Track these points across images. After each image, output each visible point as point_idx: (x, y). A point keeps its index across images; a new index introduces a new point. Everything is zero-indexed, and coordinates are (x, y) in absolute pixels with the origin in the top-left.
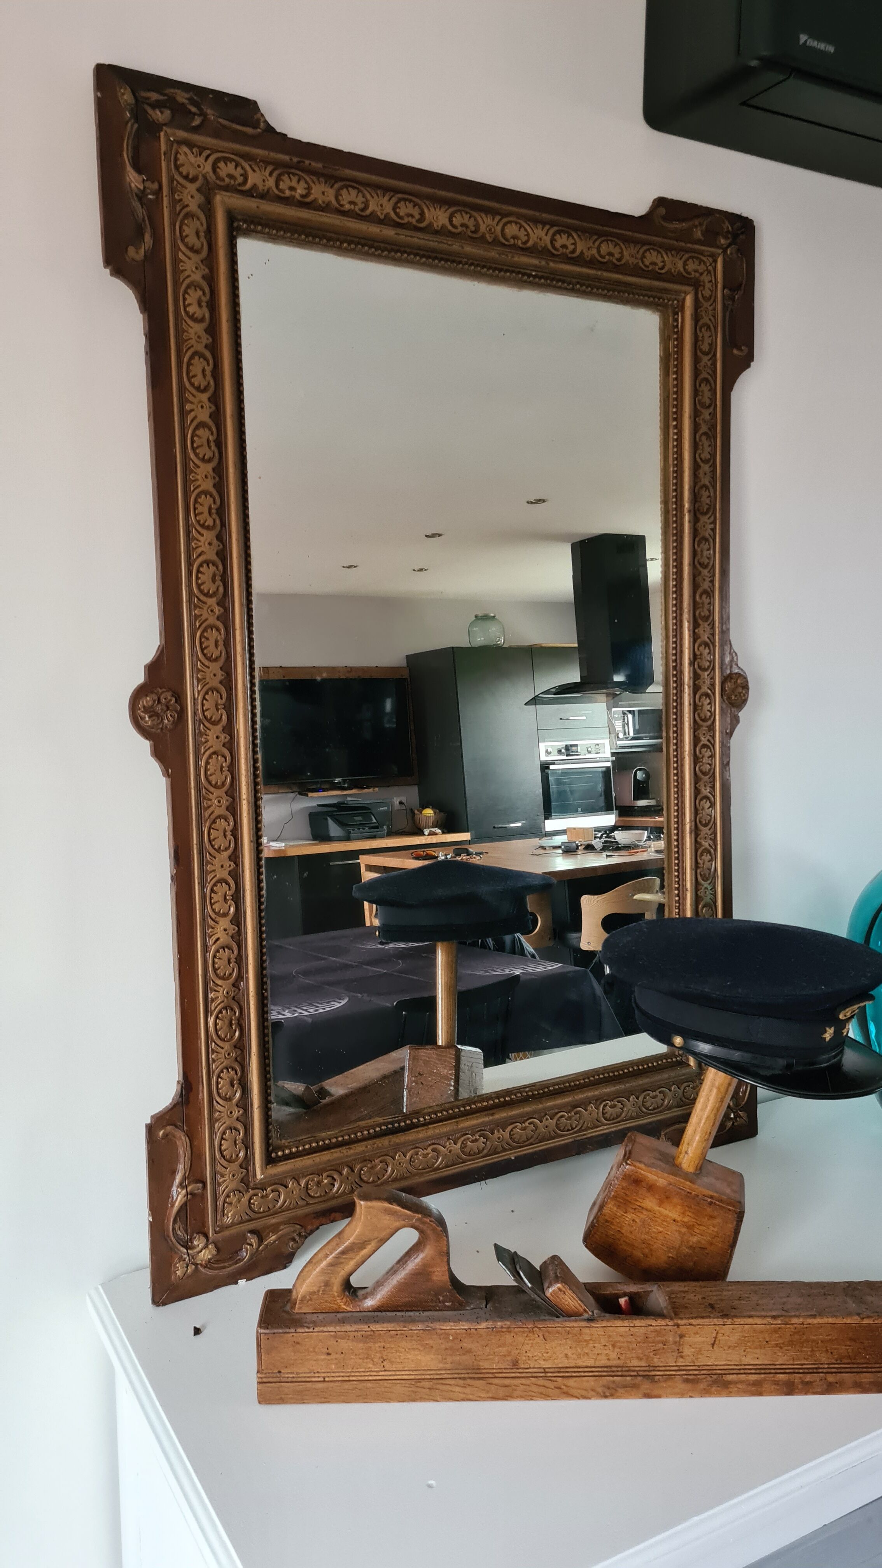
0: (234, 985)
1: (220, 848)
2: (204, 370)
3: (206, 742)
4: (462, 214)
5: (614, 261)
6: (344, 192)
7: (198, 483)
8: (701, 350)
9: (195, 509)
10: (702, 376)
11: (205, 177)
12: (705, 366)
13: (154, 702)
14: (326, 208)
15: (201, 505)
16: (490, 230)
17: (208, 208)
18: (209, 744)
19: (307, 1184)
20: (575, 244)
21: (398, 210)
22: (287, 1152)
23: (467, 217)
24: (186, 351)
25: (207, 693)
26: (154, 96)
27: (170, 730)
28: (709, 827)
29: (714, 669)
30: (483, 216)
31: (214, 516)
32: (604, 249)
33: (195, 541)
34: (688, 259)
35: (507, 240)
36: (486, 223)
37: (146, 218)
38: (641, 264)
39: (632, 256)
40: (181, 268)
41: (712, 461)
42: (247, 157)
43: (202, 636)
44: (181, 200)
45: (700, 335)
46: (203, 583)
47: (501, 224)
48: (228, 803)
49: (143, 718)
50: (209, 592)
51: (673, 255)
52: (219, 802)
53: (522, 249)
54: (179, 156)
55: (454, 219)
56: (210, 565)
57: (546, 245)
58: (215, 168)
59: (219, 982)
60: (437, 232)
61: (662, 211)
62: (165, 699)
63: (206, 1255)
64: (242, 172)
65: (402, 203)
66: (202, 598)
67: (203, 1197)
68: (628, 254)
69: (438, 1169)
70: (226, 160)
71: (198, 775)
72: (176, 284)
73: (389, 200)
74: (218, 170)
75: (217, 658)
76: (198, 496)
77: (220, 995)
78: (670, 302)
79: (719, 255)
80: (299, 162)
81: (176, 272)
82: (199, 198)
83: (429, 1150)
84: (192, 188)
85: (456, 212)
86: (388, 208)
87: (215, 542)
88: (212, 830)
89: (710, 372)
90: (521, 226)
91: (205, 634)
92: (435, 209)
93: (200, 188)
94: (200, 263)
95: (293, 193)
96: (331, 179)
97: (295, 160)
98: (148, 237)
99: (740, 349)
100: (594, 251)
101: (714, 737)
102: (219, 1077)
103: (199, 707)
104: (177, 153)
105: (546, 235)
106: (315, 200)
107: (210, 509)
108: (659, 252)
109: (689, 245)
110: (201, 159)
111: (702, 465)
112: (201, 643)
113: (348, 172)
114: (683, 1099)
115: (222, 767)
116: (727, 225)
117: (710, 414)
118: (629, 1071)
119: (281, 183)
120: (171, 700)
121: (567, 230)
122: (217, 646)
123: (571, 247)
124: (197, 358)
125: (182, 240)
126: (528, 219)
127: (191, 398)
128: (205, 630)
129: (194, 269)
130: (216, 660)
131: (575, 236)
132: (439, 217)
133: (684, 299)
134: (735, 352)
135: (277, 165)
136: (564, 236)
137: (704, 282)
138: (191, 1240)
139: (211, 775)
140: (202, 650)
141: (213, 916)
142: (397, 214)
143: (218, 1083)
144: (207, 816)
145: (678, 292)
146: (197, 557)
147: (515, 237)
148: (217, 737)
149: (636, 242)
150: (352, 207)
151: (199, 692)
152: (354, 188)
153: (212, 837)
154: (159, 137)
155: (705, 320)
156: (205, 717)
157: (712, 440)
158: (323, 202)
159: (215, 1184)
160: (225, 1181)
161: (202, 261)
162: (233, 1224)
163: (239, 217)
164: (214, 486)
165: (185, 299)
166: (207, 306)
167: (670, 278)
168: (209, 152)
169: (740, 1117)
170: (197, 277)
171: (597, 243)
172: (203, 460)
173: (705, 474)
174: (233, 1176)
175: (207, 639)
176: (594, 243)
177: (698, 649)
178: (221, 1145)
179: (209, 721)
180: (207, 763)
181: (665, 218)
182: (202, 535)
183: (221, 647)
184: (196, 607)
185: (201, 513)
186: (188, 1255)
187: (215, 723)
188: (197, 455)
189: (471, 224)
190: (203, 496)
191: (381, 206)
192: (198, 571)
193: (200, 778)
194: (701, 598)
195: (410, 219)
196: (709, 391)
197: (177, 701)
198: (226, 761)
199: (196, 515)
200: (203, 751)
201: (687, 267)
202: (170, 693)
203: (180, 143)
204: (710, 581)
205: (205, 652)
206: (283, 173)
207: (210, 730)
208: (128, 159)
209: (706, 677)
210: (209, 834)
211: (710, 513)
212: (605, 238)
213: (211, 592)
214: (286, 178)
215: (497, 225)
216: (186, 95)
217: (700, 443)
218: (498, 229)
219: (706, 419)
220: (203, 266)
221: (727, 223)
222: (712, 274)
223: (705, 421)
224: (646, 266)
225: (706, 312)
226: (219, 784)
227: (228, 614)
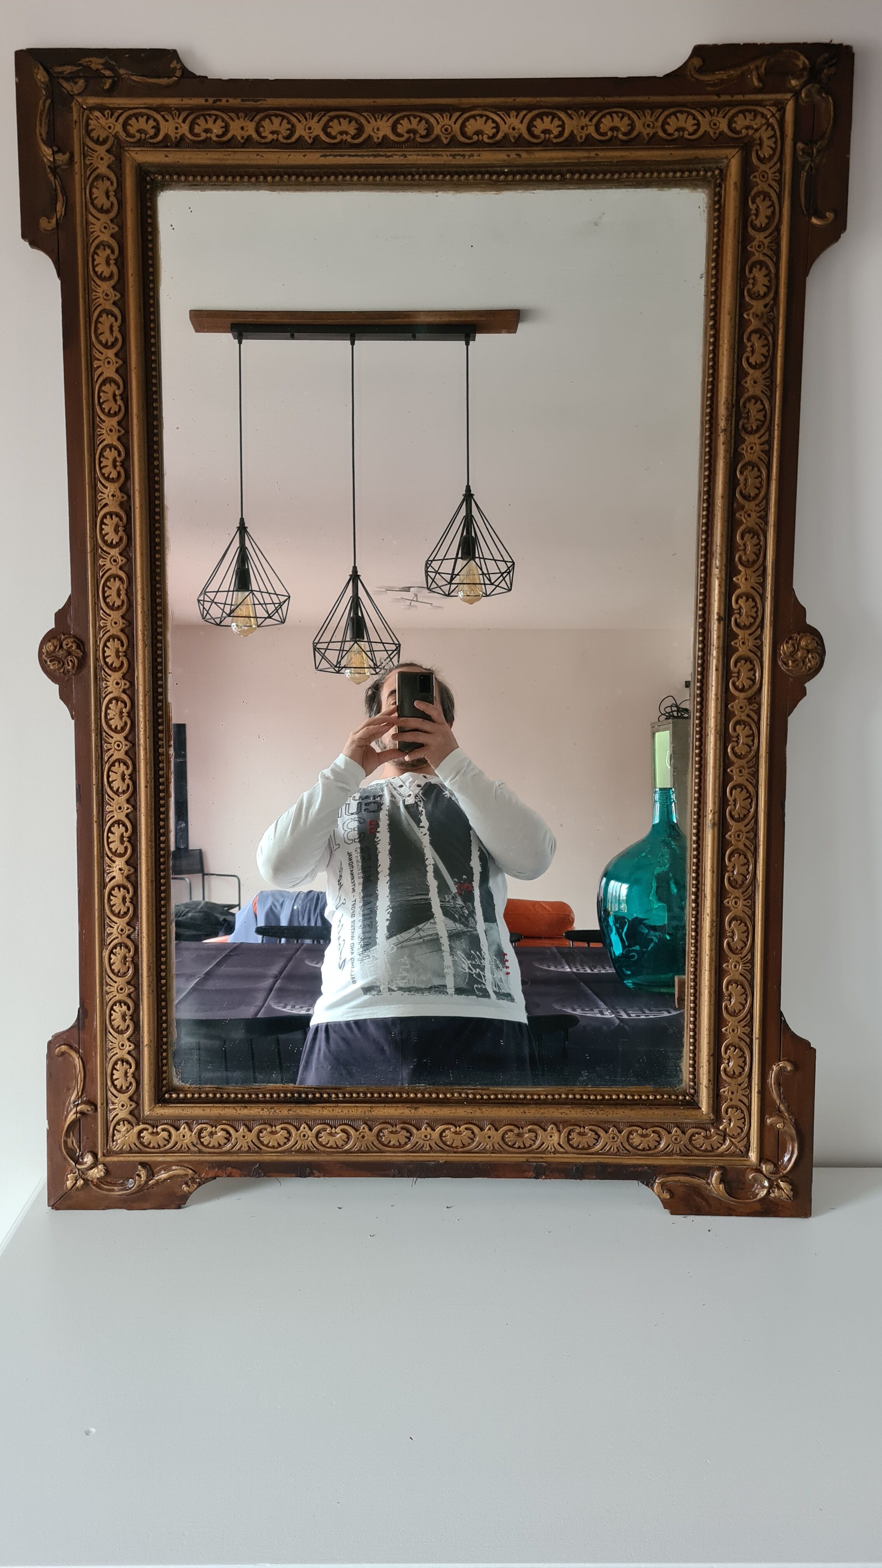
0: (128, 924)
1: (118, 790)
2: (111, 327)
3: (106, 687)
4: (409, 119)
5: (621, 136)
6: (266, 123)
7: (102, 437)
8: (754, 227)
9: (100, 462)
10: (754, 259)
11: (116, 136)
12: (759, 246)
13: (56, 647)
14: (248, 142)
15: (106, 458)
16: (446, 130)
17: (117, 167)
18: (109, 689)
19: (200, 1131)
20: (563, 126)
21: (329, 130)
22: (181, 1096)
23: (415, 121)
24: (95, 309)
25: (108, 640)
26: (68, 69)
27: (73, 675)
28: (747, 821)
29: (762, 626)
30: (437, 115)
31: (118, 468)
32: (606, 123)
33: (100, 494)
34: (736, 115)
35: (471, 138)
36: (442, 124)
37: (58, 188)
38: (661, 133)
39: (648, 126)
40: (91, 230)
41: (768, 364)
42: (158, 109)
43: (105, 585)
44: (91, 164)
45: (753, 207)
46: (107, 534)
47: (460, 122)
48: (127, 748)
49: (46, 662)
50: (112, 542)
51: (712, 115)
52: (119, 746)
53: (489, 145)
54: (90, 121)
55: (399, 126)
56: (114, 517)
57: (520, 135)
58: (125, 125)
59: (114, 919)
60: (380, 145)
61: (697, 62)
62: (67, 645)
63: (97, 1173)
64: (154, 124)
65: (336, 121)
66: (105, 548)
67: (95, 1119)
68: (644, 125)
69: (348, 1152)
70: (136, 116)
71: (98, 719)
72: (87, 247)
73: (319, 121)
74: (129, 127)
75: (119, 606)
76: (103, 449)
77: (114, 931)
78: (709, 174)
79: (789, 100)
80: (215, 102)
81: (87, 233)
82: (109, 159)
83: (338, 1130)
84: (102, 150)
85: (402, 118)
86: (318, 131)
87: (118, 493)
88: (110, 773)
89: (769, 253)
90: (488, 118)
91: (108, 584)
92: (376, 120)
93: (111, 147)
94: (109, 222)
95: (209, 135)
96: (250, 113)
97: (211, 100)
98: (59, 206)
99: (821, 216)
100: (591, 130)
101: (758, 712)
102: (112, 1009)
103: (101, 654)
104: (88, 118)
105: (522, 122)
106: (234, 137)
107: (115, 461)
108: (689, 114)
109: (739, 97)
110: (113, 120)
112: (104, 592)
113: (271, 102)
114: (690, 1147)
115: (121, 713)
116: (802, 61)
117: (765, 306)
118: (611, 1099)
119: (196, 127)
120: (73, 646)
121: (550, 112)
122: (119, 595)
123: (556, 131)
124: (104, 315)
125: (92, 203)
126: (496, 109)
127: (98, 355)
128: (108, 579)
129: (103, 230)
130: (119, 608)
131: (562, 115)
132: (381, 128)
133: (728, 166)
134: (814, 221)
135: (192, 109)
136: (547, 120)
137: (760, 139)
138: (82, 1156)
139: (111, 719)
140: (105, 598)
141: (110, 855)
142: (328, 135)
143: (111, 1015)
144: (106, 759)
145: (716, 159)
147: (478, 133)
148: (117, 684)
149: (653, 107)
150: (275, 136)
151: (100, 639)
152: (277, 116)
153: (111, 779)
154: (72, 108)
155: (762, 186)
156: (106, 663)
157: (770, 338)
158: (242, 138)
159: (106, 1111)
160: (115, 1109)
161: (112, 221)
162: (121, 1152)
163: (152, 169)
164: (119, 439)
165: (94, 260)
166: (115, 264)
167: (705, 141)
168: (120, 111)
169: (779, 1187)
170: (105, 237)
171: (595, 120)
172: (109, 414)
173: (755, 382)
174: (123, 1106)
175: (110, 588)
176: (591, 120)
177: (737, 602)
178: (112, 1074)
179: (110, 667)
180: (107, 708)
181: (700, 71)
182: (106, 488)
183: (123, 597)
184: (100, 557)
185: (105, 467)
186: (79, 1170)
187: (115, 670)
188: (103, 410)
189: (422, 129)
190: (108, 450)
191: (310, 128)
192: (102, 523)
193: (101, 722)
194: (742, 538)
195: (344, 137)
196: (765, 276)
197: (78, 647)
198: (126, 707)
199: (101, 468)
200: (104, 695)
201: (734, 125)
202: (72, 640)
203: (91, 109)
204: (759, 517)
205: (107, 600)
206: (197, 117)
207: (110, 676)
208: (41, 135)
209: (747, 636)
210: (108, 776)
211: (763, 431)
212: (607, 111)
213: (114, 542)
214: (201, 121)
215: (455, 123)
216: (102, 61)
217: (749, 344)
218: (457, 128)
219: (759, 313)
220: (112, 226)
221: (802, 58)
222: (776, 127)
223: (757, 316)
224: (669, 135)
225: (763, 176)
226: (119, 728)
227: (131, 563)
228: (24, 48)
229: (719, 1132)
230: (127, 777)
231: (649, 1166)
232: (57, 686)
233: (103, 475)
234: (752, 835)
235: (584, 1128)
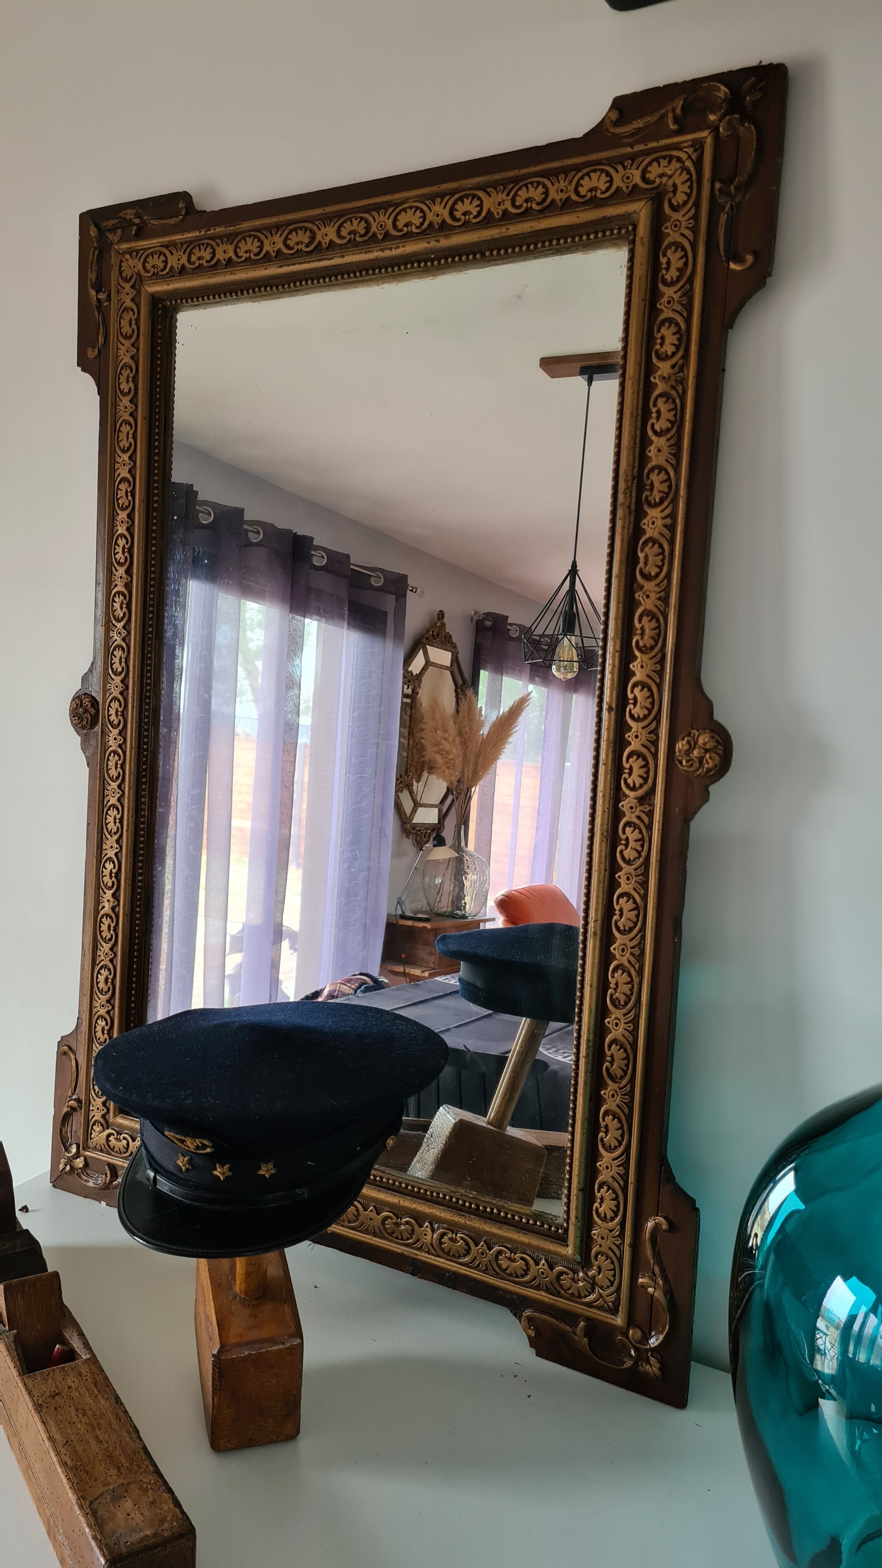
0: (111, 950)
1: (111, 831)
2: (127, 435)
3: (108, 742)
4: (352, 222)
5: (535, 206)
6: (242, 244)
7: (117, 528)
8: (664, 282)
9: (115, 549)
10: (662, 317)
11: (138, 274)
12: (669, 302)
13: (78, 705)
14: (229, 264)
15: (118, 546)
16: (381, 226)
17: (137, 299)
18: (110, 743)
20: (481, 205)
21: (288, 242)
23: (356, 222)
24: (118, 420)
25: (112, 701)
26: (112, 222)
28: (633, 934)
29: (658, 718)
30: (375, 214)
31: (126, 554)
32: (522, 195)
33: (113, 577)
34: (650, 164)
35: (401, 230)
36: (381, 221)
37: (101, 322)
38: (574, 197)
39: (562, 191)
40: (119, 355)
41: (675, 430)
42: (168, 245)
43: (112, 653)
44: (121, 299)
45: (663, 260)
46: (116, 610)
47: (393, 216)
48: (118, 795)
49: (73, 717)
51: (625, 168)
52: (113, 793)
53: (417, 234)
54: (123, 264)
55: (343, 229)
56: (121, 595)
57: (444, 221)
58: (144, 263)
59: (102, 943)
60: (327, 249)
61: (614, 116)
62: (86, 704)
63: (78, 1164)
64: (164, 259)
65: (293, 233)
66: (114, 622)
67: (80, 1116)
68: (557, 190)
70: (153, 254)
71: (102, 769)
72: (115, 369)
73: (281, 235)
74: (147, 265)
75: (120, 672)
76: (117, 538)
77: (102, 953)
78: (623, 231)
79: (706, 138)
80: (208, 232)
81: (116, 358)
82: (132, 293)
84: (128, 286)
85: (346, 221)
86: (280, 244)
87: (124, 575)
88: (107, 816)
89: (678, 307)
90: (417, 209)
91: (114, 653)
92: (324, 227)
93: (135, 283)
94: (130, 346)
95: (201, 261)
96: (230, 238)
97: (203, 231)
98: (100, 337)
99: (740, 260)
100: (508, 205)
101: (650, 815)
102: (95, 1022)
103: (106, 712)
104: (122, 261)
105: (444, 208)
106: (219, 260)
107: (124, 548)
108: (602, 171)
109: (654, 144)
110: (136, 260)
111: (654, 438)
112: (111, 659)
113: (245, 225)
114: (558, 1287)
115: (116, 764)
116: (723, 91)
117: (674, 367)
119: (193, 256)
121: (470, 193)
122: (121, 663)
123: (475, 212)
124: (124, 425)
125: (121, 332)
126: (424, 198)
127: (118, 459)
128: (114, 649)
129: (126, 353)
130: (119, 675)
131: (481, 194)
132: (327, 234)
133: (638, 219)
134: (733, 266)
135: (190, 242)
136: (467, 202)
137: (674, 185)
138: (69, 1146)
139: (110, 769)
140: (111, 665)
141: (103, 887)
142: (288, 247)
143: (94, 1028)
144: (105, 803)
145: (628, 215)
146: (113, 589)
147: (408, 224)
148: (115, 739)
149: (565, 171)
150: (248, 255)
151: (107, 700)
152: (250, 236)
153: (107, 821)
154: (112, 255)
155: (674, 237)
156: (109, 721)
157: (678, 401)
158: (225, 260)
159: (89, 1109)
160: (94, 1110)
161: (132, 345)
162: (95, 1149)
163: (165, 297)
164: (126, 530)
165: (119, 379)
166: (132, 381)
167: (619, 199)
168: (142, 252)
169: (648, 1362)
170: (127, 360)
171: (512, 194)
172: (122, 509)
173: (659, 451)
174: (99, 1109)
175: (115, 656)
176: (508, 195)
177: (632, 691)
179: (112, 724)
180: (108, 759)
181: (616, 124)
182: (118, 571)
183: (123, 664)
184: (111, 630)
185: (118, 553)
186: (67, 1156)
187: (114, 727)
188: (119, 505)
189: (361, 229)
190: (120, 538)
191: (274, 243)
192: (113, 601)
193: (104, 771)
194: (640, 621)
195: (300, 247)
196: (674, 334)
197: (93, 706)
198: (120, 760)
199: (115, 555)
200: (107, 748)
201: (647, 176)
202: (89, 699)
203: (124, 253)
204: (660, 599)
205: (113, 667)
206: (194, 248)
207: (111, 732)
208: (91, 280)
209: (640, 730)
210: (106, 818)
211: (666, 504)
212: (523, 183)
213: (120, 617)
214: (196, 251)
215: (388, 219)
216: (134, 211)
217: (654, 410)
218: (390, 223)
219: (665, 375)
220: (132, 349)
221: (723, 88)
222: (692, 169)
223: (664, 378)
224: (583, 197)
225: (676, 226)
226: (114, 777)
227: (130, 635)
228: (85, 211)
229: (587, 1279)
230: (117, 821)
231: (517, 1294)
232: (80, 737)
233: (116, 560)
234: (637, 951)
235: (456, 1235)
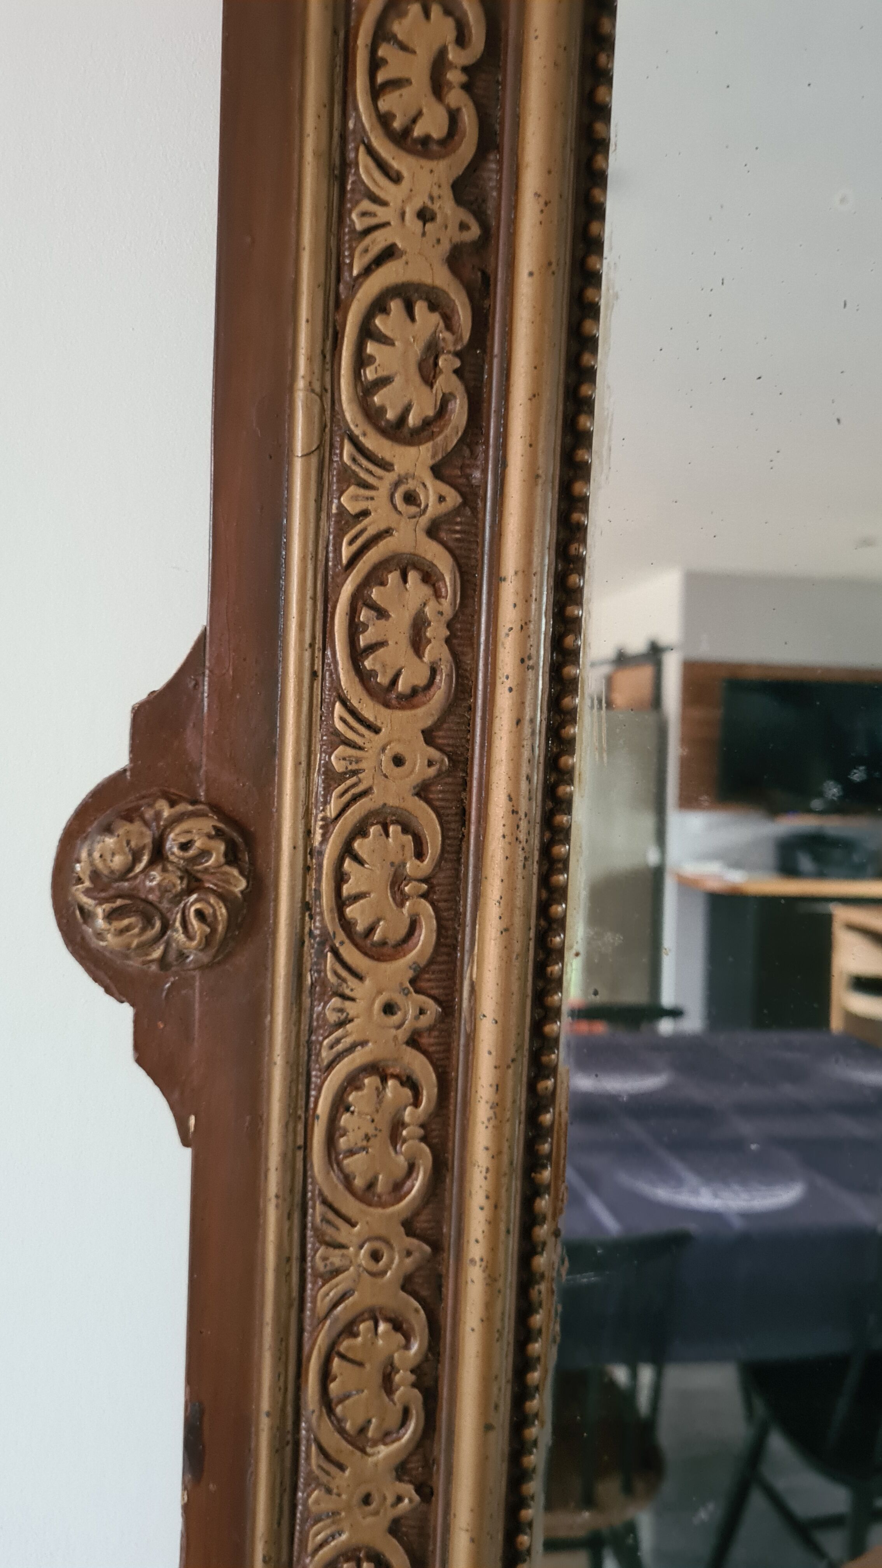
1: (363, 1430)
3: (341, 1024)
9: (375, 64)
13: (136, 857)
15: (403, 47)
18: (353, 1030)
25: (360, 831)
27: (203, 968)
31: (456, 97)
33: (366, 206)
43: (359, 599)
46: (383, 382)
48: (409, 1264)
49: (87, 915)
50: (402, 419)
52: (376, 1256)
56: (420, 308)
62: (184, 846)
66: (373, 442)
71: (298, 1149)
75: (415, 691)
76: (393, 8)
88: (336, 1361)
91: (375, 593)
103: (326, 886)
107: (439, 64)
112: (354, 628)
115: (397, 1125)
120: (205, 853)
122: (417, 644)
128: (375, 577)
130: (414, 697)
139: (351, 1153)
140: (356, 655)
144: (322, 1305)
146: (367, 271)
148: (389, 1009)
151: (328, 825)
153: (334, 1388)
156: (347, 925)
175: (382, 613)
179: (363, 940)
180: (340, 1105)
182: (396, 178)
183: (436, 648)
184: (348, 478)
185: (396, 84)
187: (383, 952)
190: (414, 11)
192: (367, 332)
193: (306, 1159)
197: (232, 857)
198: (416, 1103)
199: (376, 92)
200: (326, 1055)
202: (208, 824)
205: (367, 664)
207: (359, 977)
210: (326, 1376)
213: (412, 420)
226: (381, 1186)
227: (476, 513)
230: (403, 1377)
232: (125, 1012)
233: (384, 120)
